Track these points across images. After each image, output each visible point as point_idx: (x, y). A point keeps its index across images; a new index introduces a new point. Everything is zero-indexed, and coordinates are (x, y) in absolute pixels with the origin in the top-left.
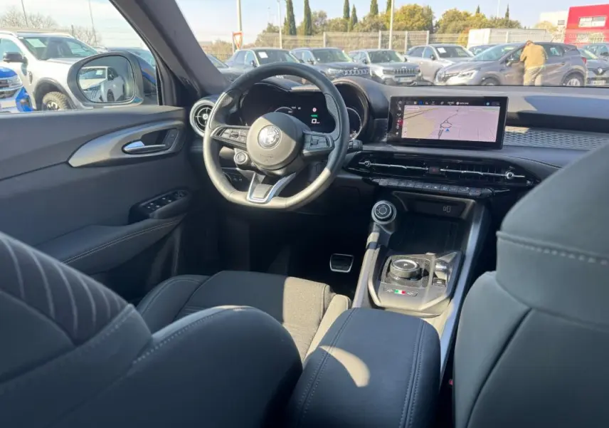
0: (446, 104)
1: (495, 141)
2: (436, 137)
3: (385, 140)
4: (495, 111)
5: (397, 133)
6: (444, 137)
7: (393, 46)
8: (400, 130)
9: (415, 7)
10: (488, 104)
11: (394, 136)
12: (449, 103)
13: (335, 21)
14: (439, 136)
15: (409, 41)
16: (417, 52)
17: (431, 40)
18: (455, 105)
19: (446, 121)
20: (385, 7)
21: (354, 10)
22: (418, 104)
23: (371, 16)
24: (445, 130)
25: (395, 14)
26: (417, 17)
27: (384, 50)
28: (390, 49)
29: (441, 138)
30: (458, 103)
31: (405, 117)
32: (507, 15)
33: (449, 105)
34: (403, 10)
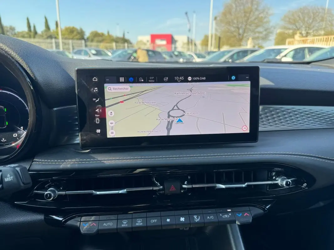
0: (172, 80)
1: (248, 132)
2: (163, 133)
3: (78, 140)
4: (245, 87)
5: (98, 131)
6: (177, 131)
7: (63, 49)
8: (103, 125)
9: (73, 28)
10: (233, 78)
11: (93, 136)
12: (177, 78)
13: (22, 32)
14: (169, 129)
15: (73, 46)
16: (79, 52)
17: (86, 46)
18: (186, 81)
19: (176, 107)
20: (55, 26)
21: (34, 27)
22: (126, 82)
23: (46, 31)
24: (176, 120)
25: (62, 31)
26: (75, 33)
27: (57, 50)
28: (61, 49)
29: (171, 134)
30: (190, 79)
31: (107, 103)
32: (124, 35)
33: (176, 81)
34: (67, 29)
